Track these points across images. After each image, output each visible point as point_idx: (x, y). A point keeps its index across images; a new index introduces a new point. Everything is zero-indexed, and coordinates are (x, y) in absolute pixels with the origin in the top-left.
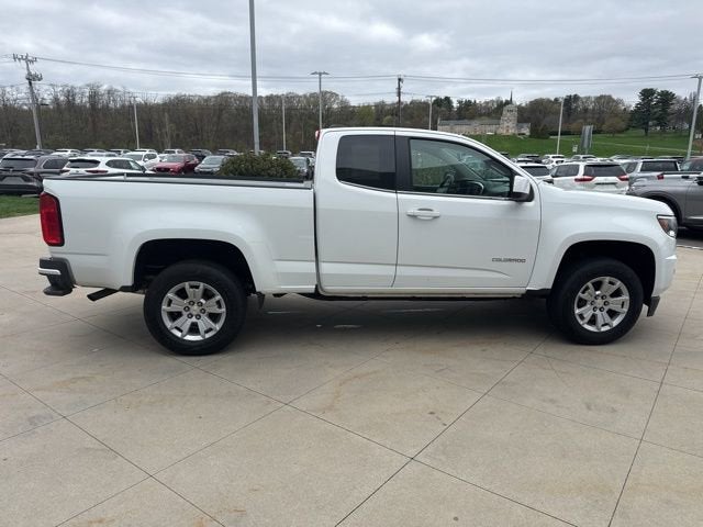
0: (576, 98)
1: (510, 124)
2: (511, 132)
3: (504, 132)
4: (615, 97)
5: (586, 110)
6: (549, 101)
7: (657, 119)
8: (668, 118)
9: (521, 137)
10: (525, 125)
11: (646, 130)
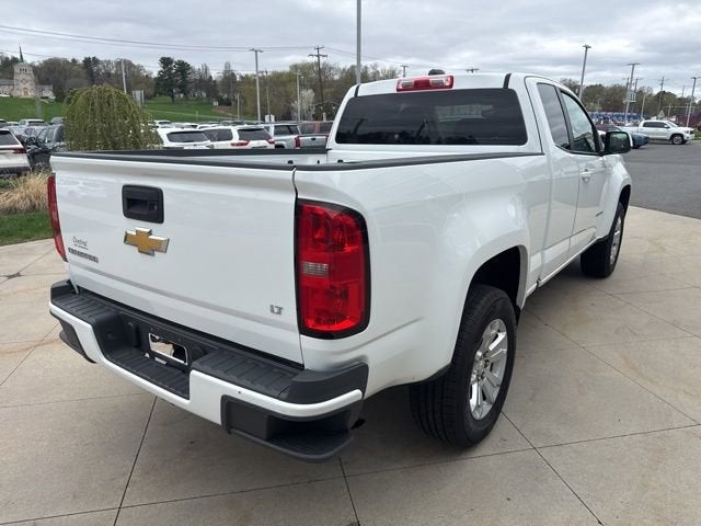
0: (96, 61)
1: (27, 85)
2: (31, 94)
3: (22, 95)
4: (135, 63)
5: (109, 75)
6: (66, 61)
7: (180, 87)
8: (189, 86)
9: (45, 101)
10: (46, 87)
11: (173, 97)
